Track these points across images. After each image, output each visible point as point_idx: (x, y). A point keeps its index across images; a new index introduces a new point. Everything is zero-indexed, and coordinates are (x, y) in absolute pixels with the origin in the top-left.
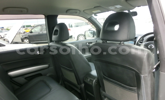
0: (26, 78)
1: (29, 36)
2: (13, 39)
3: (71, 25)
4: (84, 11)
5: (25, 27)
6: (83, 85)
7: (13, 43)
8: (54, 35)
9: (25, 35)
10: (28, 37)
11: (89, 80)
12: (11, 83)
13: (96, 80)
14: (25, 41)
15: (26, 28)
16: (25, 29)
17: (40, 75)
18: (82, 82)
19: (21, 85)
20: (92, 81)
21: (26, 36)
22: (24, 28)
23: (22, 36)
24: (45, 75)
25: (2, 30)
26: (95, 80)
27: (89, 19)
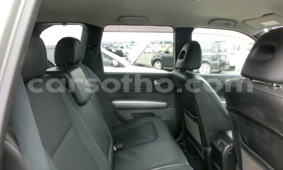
0: (133, 114)
1: (163, 58)
2: (136, 60)
3: (239, 47)
4: (243, 22)
5: (163, 43)
6: (210, 149)
7: (136, 65)
8: (180, 58)
9: (158, 56)
10: (161, 59)
11: (219, 142)
12: (113, 114)
13: (231, 146)
14: (156, 64)
15: (163, 45)
16: (162, 47)
17: (153, 115)
18: (209, 143)
19: (125, 122)
20: (224, 146)
21: (159, 58)
22: (161, 45)
23: (154, 57)
24: (160, 118)
25: (131, 45)
26: (229, 146)
27: (254, 36)
